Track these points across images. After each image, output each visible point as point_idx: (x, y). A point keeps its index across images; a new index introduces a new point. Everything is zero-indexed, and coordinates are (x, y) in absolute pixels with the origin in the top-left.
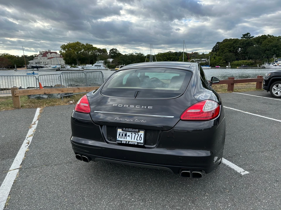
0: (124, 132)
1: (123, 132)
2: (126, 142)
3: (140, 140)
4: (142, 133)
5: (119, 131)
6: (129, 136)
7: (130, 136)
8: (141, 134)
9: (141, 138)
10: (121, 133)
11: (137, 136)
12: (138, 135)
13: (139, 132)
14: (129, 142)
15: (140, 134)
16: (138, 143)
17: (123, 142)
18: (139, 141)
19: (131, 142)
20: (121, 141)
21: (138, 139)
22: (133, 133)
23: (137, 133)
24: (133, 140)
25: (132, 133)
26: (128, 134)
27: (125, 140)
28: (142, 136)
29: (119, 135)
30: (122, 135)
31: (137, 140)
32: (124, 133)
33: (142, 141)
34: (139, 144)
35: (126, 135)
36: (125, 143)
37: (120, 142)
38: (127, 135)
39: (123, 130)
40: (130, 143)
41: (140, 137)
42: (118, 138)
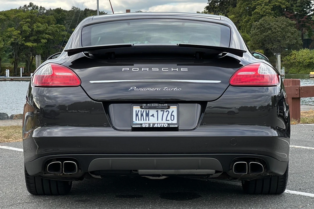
0: (145, 110)
1: (142, 110)
2: (149, 124)
3: (172, 119)
4: (173, 109)
5: (136, 109)
6: (153, 115)
7: (156, 115)
8: (173, 111)
9: (172, 117)
10: (140, 112)
11: (166, 114)
12: (168, 112)
13: (169, 108)
14: (154, 124)
15: (170, 110)
16: (169, 124)
17: (143, 126)
18: (170, 122)
19: (157, 124)
20: (141, 124)
21: (169, 118)
22: (159, 111)
23: (165, 110)
24: (160, 121)
25: (157, 111)
26: (152, 112)
27: (147, 122)
28: (175, 113)
29: (137, 115)
30: (142, 115)
31: (166, 120)
32: (145, 112)
33: (175, 121)
34: (171, 126)
35: (147, 115)
36: (147, 126)
37: (139, 126)
38: (150, 114)
39: (141, 108)
40: (156, 126)
41: (171, 115)
42: (134, 120)
